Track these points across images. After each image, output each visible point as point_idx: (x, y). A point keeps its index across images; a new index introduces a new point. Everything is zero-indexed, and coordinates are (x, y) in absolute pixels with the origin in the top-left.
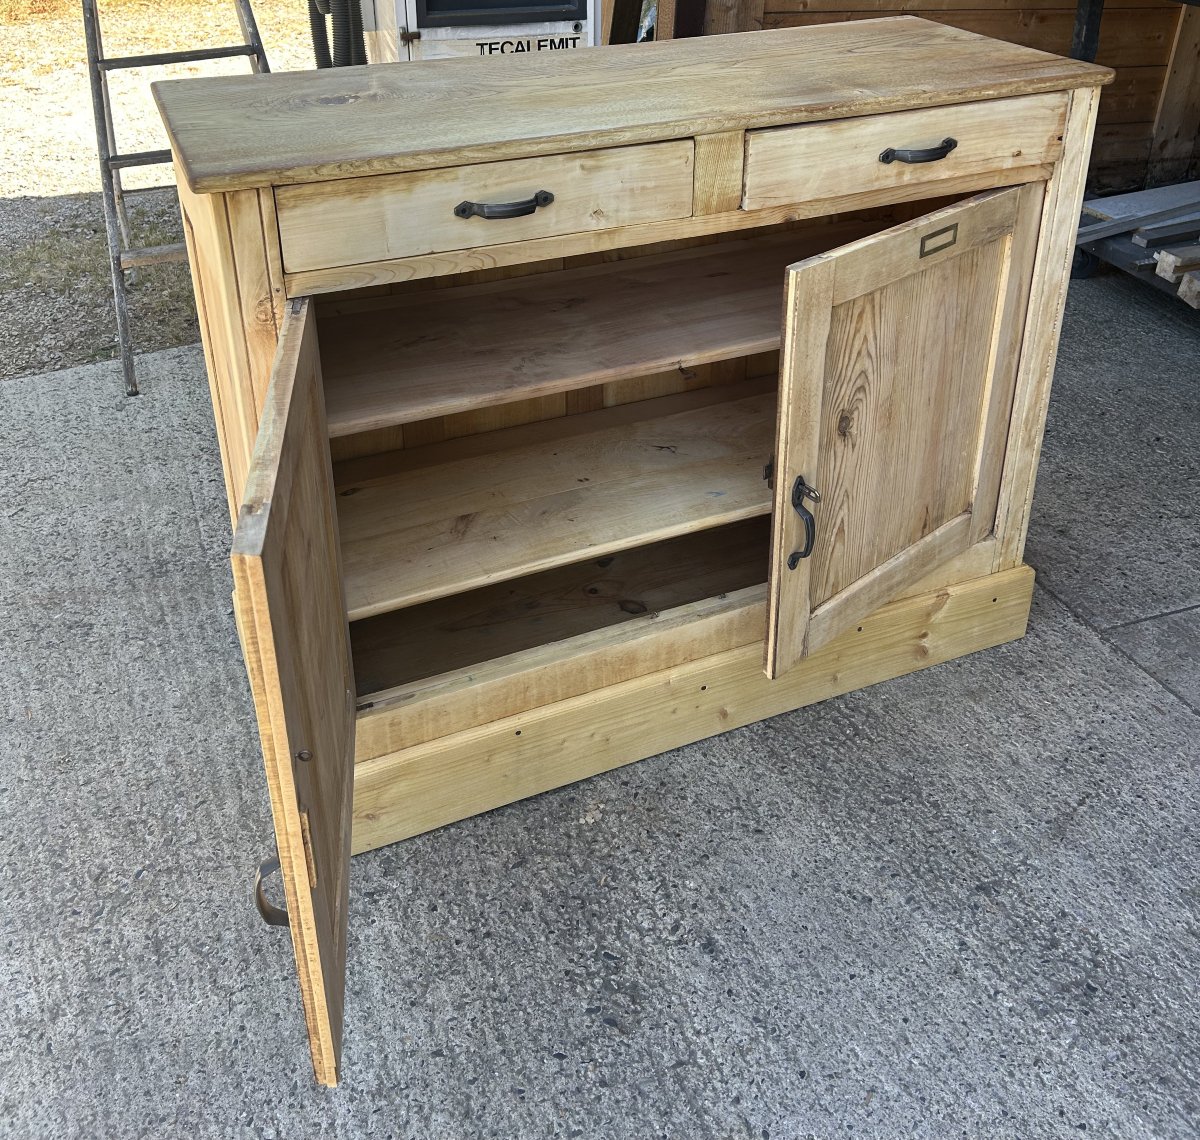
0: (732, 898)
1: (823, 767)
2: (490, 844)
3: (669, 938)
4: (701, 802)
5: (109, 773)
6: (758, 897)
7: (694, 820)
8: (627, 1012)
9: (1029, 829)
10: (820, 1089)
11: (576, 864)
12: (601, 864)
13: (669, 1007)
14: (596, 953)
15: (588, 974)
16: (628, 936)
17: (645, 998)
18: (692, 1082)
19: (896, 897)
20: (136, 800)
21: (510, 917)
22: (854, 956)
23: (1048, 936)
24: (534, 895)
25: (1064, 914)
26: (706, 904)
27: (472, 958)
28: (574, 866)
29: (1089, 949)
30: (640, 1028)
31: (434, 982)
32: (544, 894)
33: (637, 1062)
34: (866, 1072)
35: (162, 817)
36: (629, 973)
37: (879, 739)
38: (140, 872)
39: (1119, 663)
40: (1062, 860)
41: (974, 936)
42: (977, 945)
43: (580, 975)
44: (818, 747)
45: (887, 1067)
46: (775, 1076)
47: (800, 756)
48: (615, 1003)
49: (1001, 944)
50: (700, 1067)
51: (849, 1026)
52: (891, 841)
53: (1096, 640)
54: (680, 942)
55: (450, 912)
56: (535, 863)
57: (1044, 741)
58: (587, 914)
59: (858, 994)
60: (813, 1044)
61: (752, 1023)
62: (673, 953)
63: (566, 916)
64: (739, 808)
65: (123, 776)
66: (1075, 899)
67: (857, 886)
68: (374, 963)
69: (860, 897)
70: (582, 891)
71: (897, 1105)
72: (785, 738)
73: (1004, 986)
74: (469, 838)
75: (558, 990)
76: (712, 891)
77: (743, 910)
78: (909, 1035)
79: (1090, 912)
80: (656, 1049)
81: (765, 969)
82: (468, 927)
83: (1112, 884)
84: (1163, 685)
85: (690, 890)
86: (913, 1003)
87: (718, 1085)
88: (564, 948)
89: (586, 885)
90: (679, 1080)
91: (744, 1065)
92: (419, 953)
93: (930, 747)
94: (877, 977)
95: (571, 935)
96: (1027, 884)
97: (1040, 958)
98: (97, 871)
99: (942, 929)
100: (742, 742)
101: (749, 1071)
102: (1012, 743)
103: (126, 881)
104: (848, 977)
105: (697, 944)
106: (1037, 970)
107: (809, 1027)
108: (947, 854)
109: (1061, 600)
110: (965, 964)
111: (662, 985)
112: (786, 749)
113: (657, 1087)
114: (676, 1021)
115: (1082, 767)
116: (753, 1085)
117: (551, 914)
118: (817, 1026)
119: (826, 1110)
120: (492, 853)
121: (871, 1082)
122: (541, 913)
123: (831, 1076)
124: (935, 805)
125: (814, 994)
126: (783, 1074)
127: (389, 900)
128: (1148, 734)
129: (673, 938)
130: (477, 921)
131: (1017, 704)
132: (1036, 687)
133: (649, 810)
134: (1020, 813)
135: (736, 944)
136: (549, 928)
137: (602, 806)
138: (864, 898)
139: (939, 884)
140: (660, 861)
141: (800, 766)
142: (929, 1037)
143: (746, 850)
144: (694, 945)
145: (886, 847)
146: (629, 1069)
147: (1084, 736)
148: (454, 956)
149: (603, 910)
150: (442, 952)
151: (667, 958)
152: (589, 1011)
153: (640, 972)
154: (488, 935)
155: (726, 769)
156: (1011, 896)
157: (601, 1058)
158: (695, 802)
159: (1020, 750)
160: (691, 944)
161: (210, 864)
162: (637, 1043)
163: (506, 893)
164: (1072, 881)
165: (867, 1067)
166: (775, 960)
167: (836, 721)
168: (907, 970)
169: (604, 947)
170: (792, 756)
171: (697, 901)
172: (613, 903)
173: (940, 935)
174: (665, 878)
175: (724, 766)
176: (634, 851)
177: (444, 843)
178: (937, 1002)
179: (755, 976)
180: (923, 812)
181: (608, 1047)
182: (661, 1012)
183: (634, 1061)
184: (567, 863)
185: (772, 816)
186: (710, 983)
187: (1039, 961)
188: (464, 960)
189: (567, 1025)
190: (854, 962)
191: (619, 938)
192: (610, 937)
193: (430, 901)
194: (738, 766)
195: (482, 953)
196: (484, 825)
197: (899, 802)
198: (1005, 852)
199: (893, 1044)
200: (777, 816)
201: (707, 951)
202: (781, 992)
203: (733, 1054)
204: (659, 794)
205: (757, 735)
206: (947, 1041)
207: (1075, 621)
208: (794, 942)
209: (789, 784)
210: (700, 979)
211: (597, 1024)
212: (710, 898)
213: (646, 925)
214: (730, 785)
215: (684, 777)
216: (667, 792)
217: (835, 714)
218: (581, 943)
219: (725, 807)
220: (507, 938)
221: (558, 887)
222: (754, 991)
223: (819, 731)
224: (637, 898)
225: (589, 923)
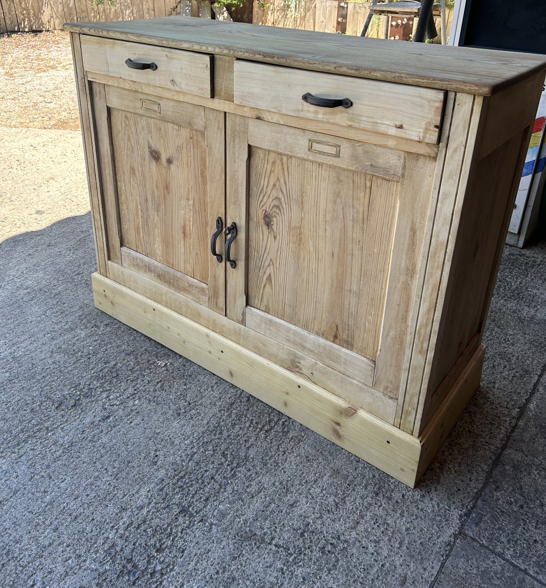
0: (134, 417)
1: (234, 424)
2: (133, 343)
3: (106, 405)
4: (186, 391)
6: (138, 425)
7: (174, 392)
8: (67, 406)
9: (239, 522)
10: (42, 474)
11: (135, 368)
12: (138, 375)
13: (73, 416)
14: (92, 388)
15: (81, 389)
16: (104, 394)
17: (75, 409)
18: (39, 434)
19: (162, 473)
21: (99, 360)
22: (118, 466)
23: (163, 546)
24: (113, 363)
25: (183, 552)
26: (128, 410)
27: (76, 358)
28: (133, 368)
29: (162, 568)
30: (60, 411)
31: (63, 353)
32: (115, 365)
33: (44, 416)
34: (54, 487)
36: (84, 401)
37: (269, 440)
39: (436, 549)
40: (224, 543)
41: (149, 511)
42: (143, 514)
43: (79, 387)
44: (247, 419)
46: (46, 457)
47: (236, 414)
48: (70, 401)
50: (46, 434)
51: (78, 475)
52: (197, 463)
53: (450, 531)
54: (105, 409)
55: (96, 345)
56: (129, 357)
57: (321, 517)
58: (110, 379)
59: (97, 474)
60: (64, 465)
61: (70, 442)
62: (99, 409)
63: (107, 375)
64: (190, 404)
66: (196, 555)
67: (162, 458)
69: (155, 460)
70: (121, 374)
71: (40, 502)
72: (245, 405)
73: (121, 531)
74: (133, 337)
75: (70, 384)
76: (136, 409)
77: (129, 422)
78: (79, 498)
79: (189, 564)
80: (52, 419)
81: (100, 438)
82: (90, 352)
83: (217, 573)
84: (435, 580)
85: (134, 403)
86: (98, 496)
87: (39, 442)
88: (91, 379)
89: (125, 374)
91: (49, 446)
92: (74, 345)
93: (278, 463)
94: (109, 479)
95: (98, 379)
96: (196, 529)
97: (146, 545)
99: (148, 497)
100: (233, 392)
101: (46, 448)
102: (308, 501)
104: (105, 467)
105: (105, 414)
106: (137, 544)
108: (201, 489)
109: (476, 502)
110: (130, 512)
111: (82, 411)
112: (237, 408)
113: (34, 425)
114: (67, 420)
115: (311, 542)
116: (40, 452)
117: (106, 370)
119: (32, 478)
120: (129, 345)
121: (50, 490)
122: (105, 368)
123: (50, 475)
124: (234, 475)
125: (91, 458)
127: (95, 330)
128: (371, 577)
130: (94, 353)
131: (345, 497)
132: (370, 504)
133: (173, 377)
134: (250, 515)
135: (110, 425)
136: (99, 372)
137: (168, 364)
138: (156, 462)
139: (177, 489)
140: (146, 389)
141: (230, 416)
142: (80, 506)
143: (166, 413)
145: (191, 462)
146: (40, 414)
147: (342, 538)
148: (76, 353)
149: (114, 383)
150: (77, 350)
151: (96, 408)
152: (64, 395)
153: (87, 403)
154: (89, 358)
155: (212, 393)
156: (185, 523)
157: (43, 405)
158: (185, 389)
159: (304, 506)
160: (105, 412)
162: (53, 413)
163: (111, 355)
164: (209, 551)
165: (57, 487)
166: (105, 440)
167: (270, 421)
168: (117, 489)
169: (95, 390)
170: (233, 411)
171: (128, 407)
172: (119, 385)
173: (144, 496)
174: (137, 394)
176: (148, 381)
177: (127, 332)
178: (102, 505)
179: (95, 436)
180: (226, 471)
181: (49, 405)
182: (70, 415)
184: (134, 366)
185: (191, 416)
186: (86, 423)
187: (143, 544)
188: (75, 356)
189: (55, 391)
190: (114, 468)
192: (101, 390)
193: (98, 339)
194: (216, 396)
195: (79, 360)
196: (142, 338)
197: (227, 460)
200: (192, 418)
201: (103, 418)
202: (89, 447)
204: (184, 377)
205: (240, 395)
206: (80, 514)
207: (460, 515)
210: (88, 420)
211: (58, 399)
212: (132, 410)
213: (111, 397)
214: (202, 397)
215: (198, 381)
216: (187, 379)
217: (276, 419)
218: (95, 382)
219: (188, 399)
220: (89, 363)
221: (120, 368)
222: (87, 438)
223: (259, 417)
224: (125, 390)
225: (106, 382)
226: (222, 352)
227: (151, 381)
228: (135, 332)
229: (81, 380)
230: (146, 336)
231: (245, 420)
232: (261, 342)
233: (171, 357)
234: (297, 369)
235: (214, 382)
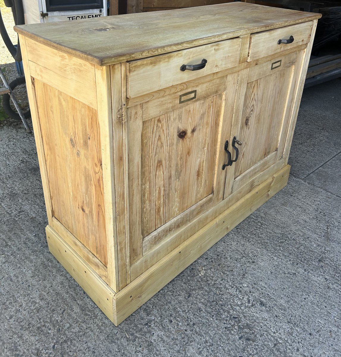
0: (259, 286)
1: (259, 237)
2: (176, 292)
3: (249, 305)
4: (232, 258)
5: (18, 311)
6: (266, 283)
7: (234, 264)
8: (251, 334)
9: (321, 240)
10: (318, 337)
11: (206, 290)
12: (214, 287)
13: (261, 327)
14: (230, 318)
15: (232, 326)
16: (236, 309)
17: (253, 327)
18: (282, 350)
19: (301, 270)
20: (35, 318)
21: (197, 315)
22: (301, 292)
24: (200, 305)
26: (253, 290)
27: (194, 334)
28: (206, 291)
30: (257, 338)
31: (186, 347)
32: (203, 304)
33: (264, 349)
34: (326, 327)
35: (51, 321)
36: (244, 321)
37: (269, 224)
38: (54, 346)
39: (312, 187)
40: (333, 246)
41: (327, 275)
42: (329, 278)
43: (230, 327)
44: (254, 231)
45: (330, 323)
46: (304, 338)
47: (251, 235)
48: (246, 332)
49: (334, 275)
50: (281, 343)
51: (313, 314)
52: (290, 254)
53: (303, 182)
54: (252, 305)
55: (177, 320)
56: (194, 294)
57: (309, 213)
58: (220, 306)
59: (309, 304)
60: (307, 324)
61: (288, 324)
62: (253, 309)
63: (214, 309)
64: (244, 257)
65: (25, 310)
67: (290, 271)
68: (162, 348)
69: (292, 274)
70: (214, 298)
71: (339, 333)
72: (244, 231)
74: (168, 292)
75: (226, 335)
76: (252, 285)
77: (264, 289)
78: (329, 311)
80: (266, 343)
81: (281, 305)
82: (186, 324)
84: (326, 191)
85: (246, 287)
86: (324, 301)
87: (290, 347)
88: (220, 320)
89: (213, 296)
90: (278, 350)
91: (293, 338)
92: (175, 339)
93: (283, 223)
94: (311, 296)
95: (219, 315)
96: (330, 256)
98: (36, 352)
99: (318, 276)
100: (232, 235)
101: (296, 339)
102: (301, 216)
103: (50, 351)
104: (304, 300)
105: (258, 304)
107: (303, 319)
108: (306, 253)
110: (330, 284)
111: (255, 321)
112: (246, 234)
113: (274, 355)
114: (266, 332)
115: (322, 218)
116: (300, 343)
117: (209, 310)
118: (305, 318)
119: (323, 342)
120: (178, 295)
121: (329, 329)
122: (206, 311)
123: (318, 332)
124: (294, 240)
125: (299, 308)
126: (305, 336)
127: (154, 324)
128: (330, 205)
129: (250, 305)
130: (188, 321)
131: (296, 204)
132: (298, 198)
133: (219, 265)
134: (315, 236)
135: (269, 300)
136: (211, 315)
137: (204, 268)
138: (293, 273)
139: (309, 263)
140: (232, 281)
141: (253, 238)
142: (334, 309)
143: (253, 269)
144: (257, 305)
145: (290, 256)
146: (262, 353)
147: (317, 209)
148: (187, 336)
149: (224, 303)
150: (183, 336)
151: (252, 312)
152: (240, 338)
153: (246, 319)
154: (194, 324)
157: (252, 352)
158: (230, 258)
159: (305, 218)
160: (256, 305)
161: (81, 333)
162: (260, 343)
163: (191, 308)
165: (325, 325)
166: (282, 301)
167: (254, 222)
168: (317, 292)
169: (231, 315)
170: (249, 236)
171: (250, 290)
172: (225, 299)
173: (319, 278)
174: (236, 286)
175: (232, 244)
176: (222, 280)
177: (161, 297)
178: (330, 298)
179: (280, 309)
180: (292, 243)
181: (252, 348)
182: (260, 330)
183: (262, 350)
184: (204, 290)
185: (254, 256)
186: (269, 316)
188: (192, 336)
189: (236, 346)
190: (302, 294)
191: (234, 310)
192: (231, 311)
193: (168, 319)
194: (236, 243)
195: (196, 332)
196: (171, 286)
197: (285, 242)
198: (319, 248)
199: (327, 315)
200: (255, 256)
201: (262, 305)
202: (290, 311)
203: (289, 336)
204: (219, 259)
205: (236, 232)
206: (339, 309)
207: (295, 178)
208: (284, 294)
209: (253, 245)
210: (266, 315)
211: (244, 342)
212: (253, 288)
213: (239, 303)
215: (223, 251)
216: (221, 258)
217: (253, 220)
218: (224, 316)
222: (283, 313)
223: (251, 226)
224: (231, 295)
225: (222, 309)
228: (161, 291)
229: (221, 327)
230: (168, 283)
234: (253, 187)
235: (223, 244)
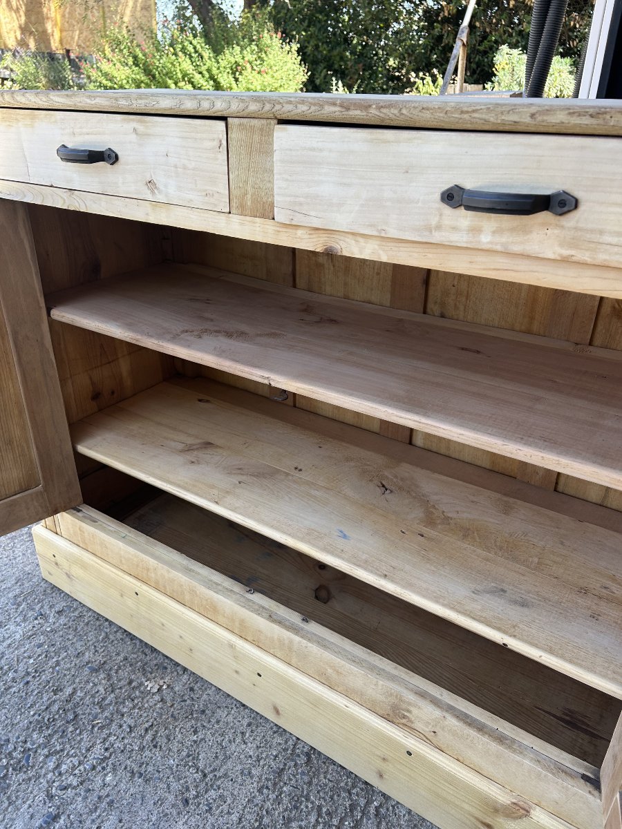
0: (105, 814)
2: (104, 646)
3: (54, 788)
7: (176, 750)
11: (107, 699)
12: (112, 714)
14: (29, 749)
15: (9, 752)
16: (51, 761)
21: (45, 687)
24: (69, 690)
26: (93, 798)
27: (5, 684)
28: (103, 699)
32: (72, 694)
36: (18, 778)
43: (7, 748)
44: (310, 805)
47: (289, 795)
54: (51, 797)
55: (39, 655)
56: (97, 677)
58: (63, 727)
62: (41, 797)
63: (57, 717)
64: (205, 776)
70: (83, 714)
72: (303, 773)
74: (104, 634)
76: (108, 796)
82: (30, 670)
85: (103, 780)
88: (28, 728)
89: (90, 714)
95: (41, 727)
100: (280, 744)
111: (10, 804)
112: (291, 780)
117: (55, 707)
120: (96, 651)
122: (55, 701)
127: (39, 624)
129: (54, 791)
130: (36, 671)
133: (173, 716)
136: (43, 712)
137: (165, 687)
140: (125, 747)
141: (278, 801)
143: (162, 801)
144: (50, 807)
149: (69, 735)
151: (36, 796)
153: (19, 784)
154: (27, 683)
155: (243, 746)
158: (195, 742)
160: (50, 805)
163: (65, 674)
167: (353, 807)
169: (35, 752)
170: (285, 789)
171: (93, 790)
172: (78, 738)
174: (109, 758)
175: (245, 743)
176: (130, 727)
177: (95, 625)
184: (106, 693)
185: (208, 805)
191: (47, 756)
192: (46, 751)
193: (45, 642)
194: (251, 753)
195: (10, 687)
196: (119, 635)
200: (211, 808)
201: (47, 819)
204: (192, 714)
205: (293, 750)
209: (251, 801)
212: (100, 798)
213: (64, 767)
214: (227, 758)
215: (218, 722)
216: (197, 719)
217: (362, 802)
218: (35, 736)
219: (201, 765)
220: (27, 694)
221: (81, 700)
223: (332, 798)
224: (88, 750)
225: (56, 732)
226: (260, 675)
227: (135, 726)
228: (107, 623)
229: (10, 732)
230: (125, 631)
231: (307, 807)
232: (331, 667)
233: (169, 671)
234: (404, 721)
235: (245, 722)
